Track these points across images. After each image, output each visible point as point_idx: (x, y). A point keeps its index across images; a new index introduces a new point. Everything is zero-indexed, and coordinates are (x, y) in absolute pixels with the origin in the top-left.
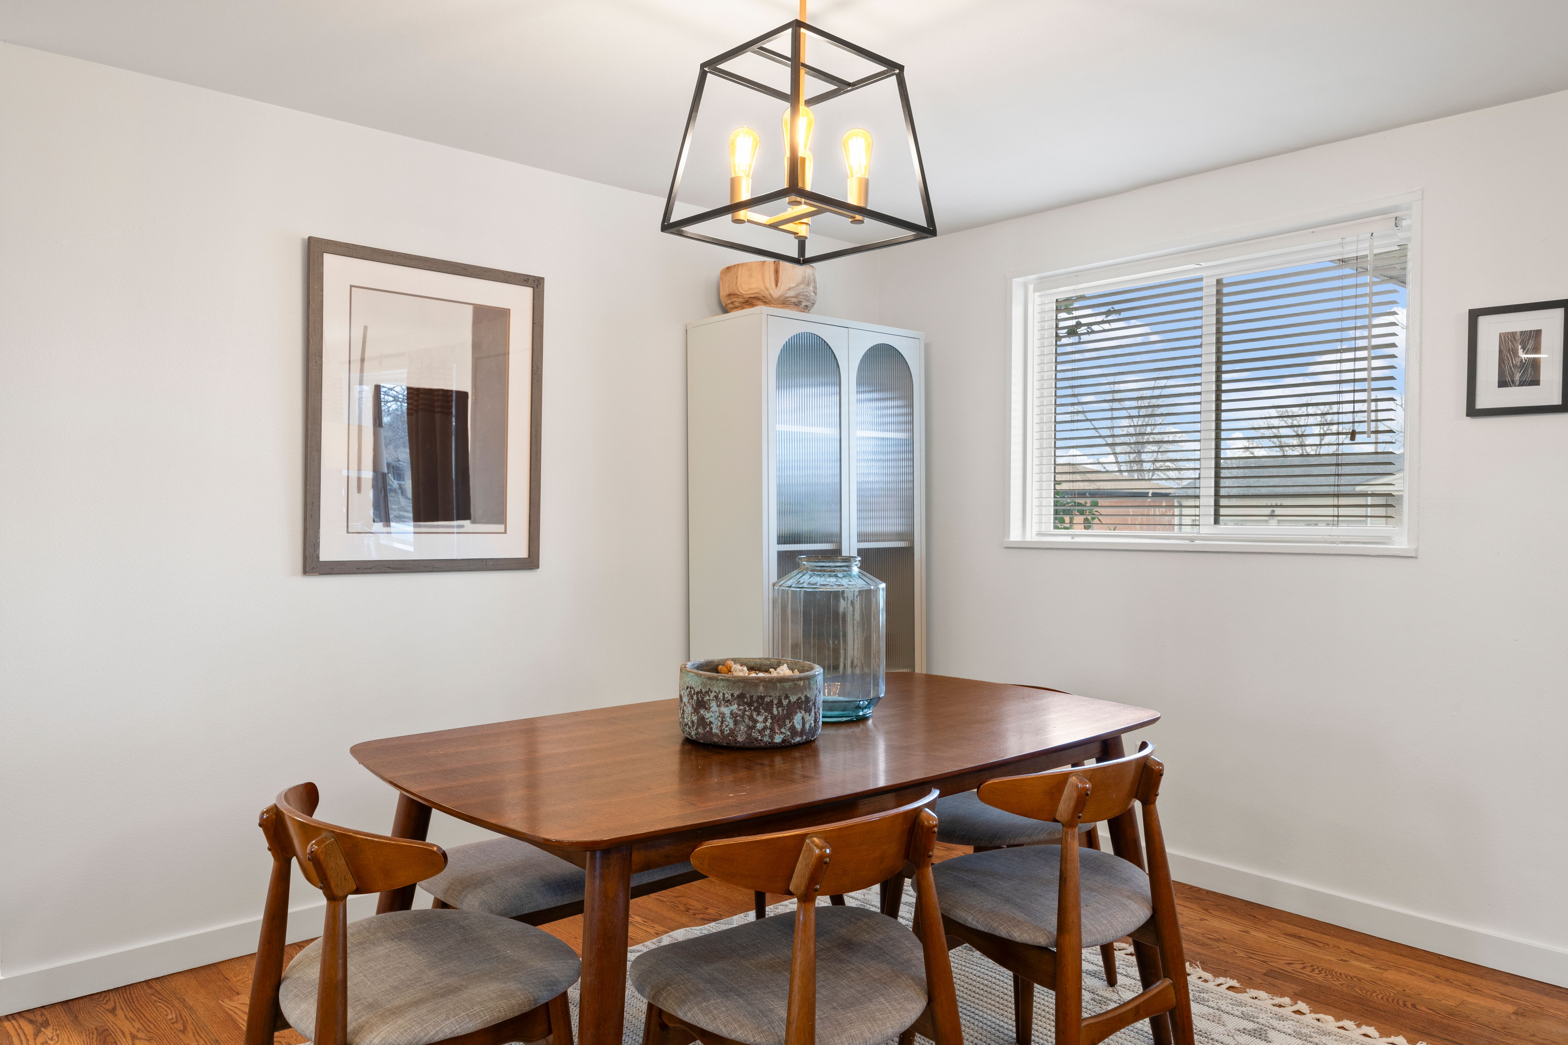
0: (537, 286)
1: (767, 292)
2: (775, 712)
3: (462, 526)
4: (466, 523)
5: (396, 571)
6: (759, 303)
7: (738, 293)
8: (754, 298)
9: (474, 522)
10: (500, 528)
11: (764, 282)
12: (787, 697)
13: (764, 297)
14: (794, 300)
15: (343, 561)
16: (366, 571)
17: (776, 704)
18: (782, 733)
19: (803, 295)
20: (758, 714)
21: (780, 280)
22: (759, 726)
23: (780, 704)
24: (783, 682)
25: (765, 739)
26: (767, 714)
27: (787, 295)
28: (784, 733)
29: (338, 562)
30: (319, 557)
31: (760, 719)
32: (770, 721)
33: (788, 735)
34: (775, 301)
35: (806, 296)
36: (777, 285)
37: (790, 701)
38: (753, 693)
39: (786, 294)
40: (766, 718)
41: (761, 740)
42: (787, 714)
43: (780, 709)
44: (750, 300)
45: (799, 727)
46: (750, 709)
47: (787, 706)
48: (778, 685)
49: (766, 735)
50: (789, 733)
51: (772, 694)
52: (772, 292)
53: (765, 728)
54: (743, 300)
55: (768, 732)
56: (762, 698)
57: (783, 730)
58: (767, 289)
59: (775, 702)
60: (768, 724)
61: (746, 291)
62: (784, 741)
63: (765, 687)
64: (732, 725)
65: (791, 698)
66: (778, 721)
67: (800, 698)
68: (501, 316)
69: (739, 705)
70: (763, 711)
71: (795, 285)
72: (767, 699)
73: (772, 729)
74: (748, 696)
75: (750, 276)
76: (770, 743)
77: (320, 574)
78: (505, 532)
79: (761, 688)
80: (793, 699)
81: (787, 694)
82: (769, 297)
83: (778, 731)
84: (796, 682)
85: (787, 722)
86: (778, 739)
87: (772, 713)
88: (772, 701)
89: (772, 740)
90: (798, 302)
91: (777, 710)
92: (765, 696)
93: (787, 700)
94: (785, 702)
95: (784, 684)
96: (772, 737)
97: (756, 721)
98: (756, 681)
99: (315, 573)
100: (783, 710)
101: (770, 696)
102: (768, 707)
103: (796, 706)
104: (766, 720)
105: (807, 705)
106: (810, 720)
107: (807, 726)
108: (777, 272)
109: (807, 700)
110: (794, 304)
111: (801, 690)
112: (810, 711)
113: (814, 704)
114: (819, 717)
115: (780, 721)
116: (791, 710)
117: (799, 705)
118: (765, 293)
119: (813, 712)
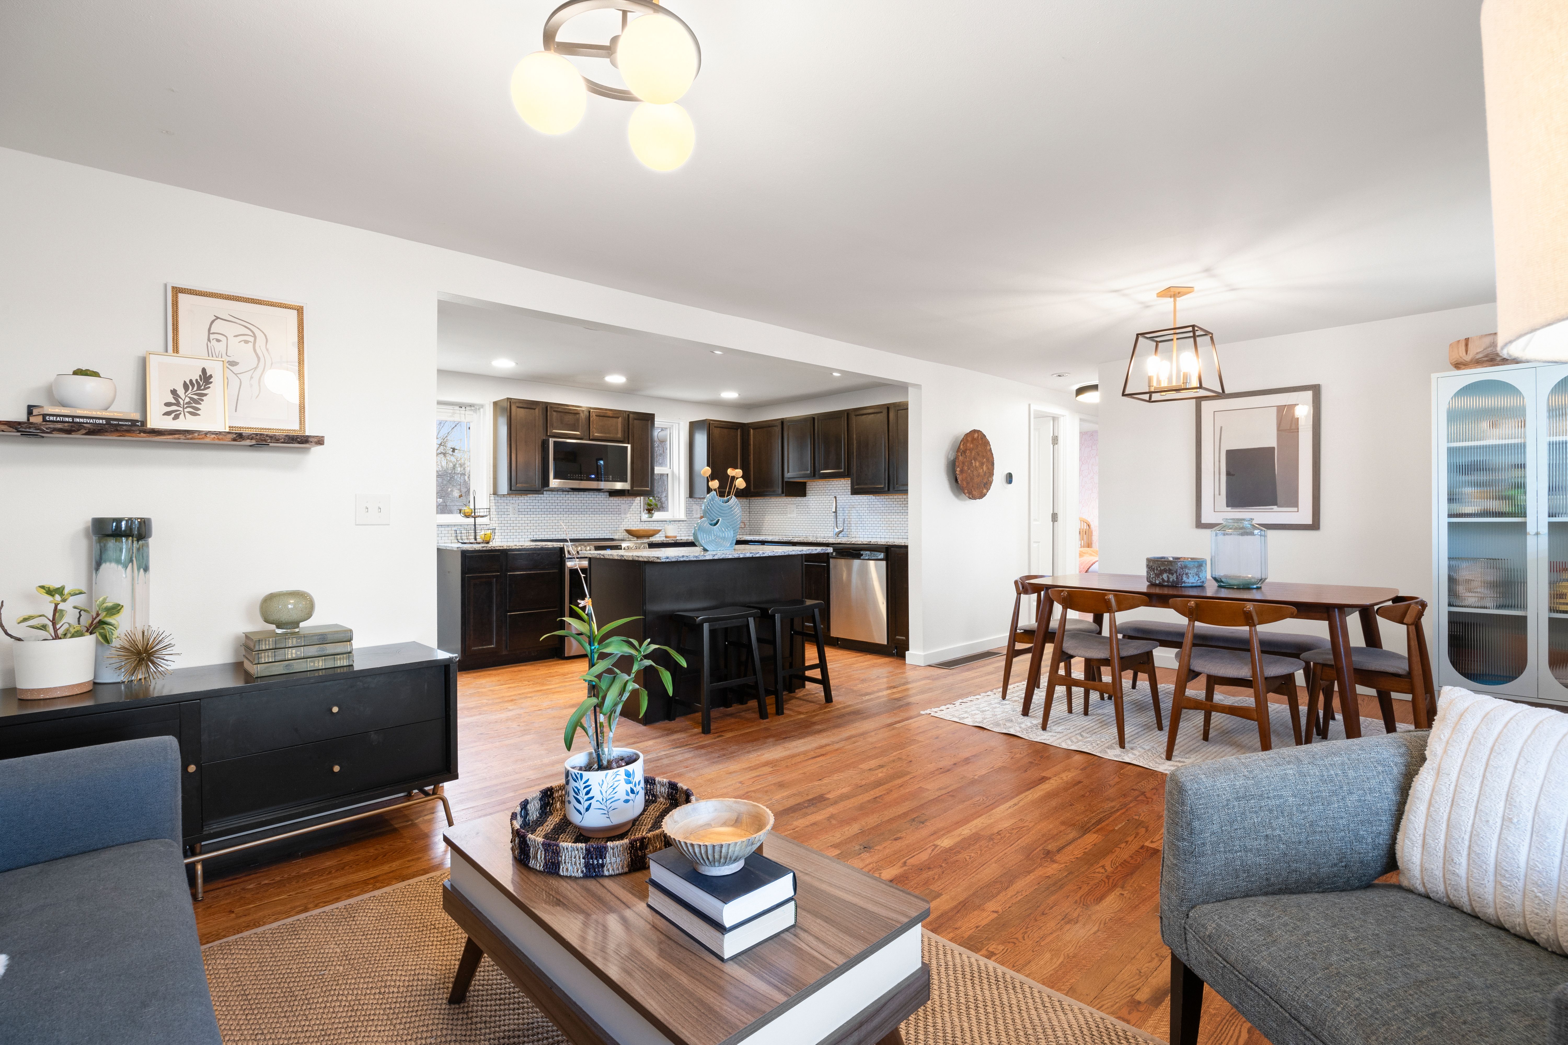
0: (1315, 389)
3: (1273, 509)
4: (1275, 507)
6: (1461, 366)
7: (1451, 362)
8: (1457, 363)
9: (1278, 507)
10: (1296, 509)
15: (1211, 523)
28: (1159, 580)
29: (1209, 523)
30: (1201, 521)
34: (1470, 363)
37: (1161, 569)
42: (1160, 573)
46: (1152, 570)
47: (1159, 570)
49: (1153, 580)
50: (1161, 580)
51: (1158, 567)
52: (1465, 359)
54: (1454, 366)
58: (1462, 358)
62: (1160, 583)
63: (1157, 564)
67: (1166, 568)
68: (1293, 407)
69: (1150, 569)
70: (1156, 571)
71: (1479, 351)
73: (1155, 578)
74: (1151, 566)
75: (1455, 351)
77: (1202, 528)
78: (1298, 512)
79: (1155, 564)
81: (1163, 567)
82: (1465, 362)
84: (1163, 562)
85: (1160, 576)
92: (1156, 567)
95: (1161, 564)
96: (1155, 581)
97: (1154, 574)
98: (1153, 562)
99: (1200, 527)
105: (1170, 572)
106: (1173, 578)
107: (1171, 580)
108: (1467, 345)
109: (1170, 570)
110: (1488, 361)
111: (1166, 565)
112: (1172, 574)
113: (1176, 572)
114: (1185, 579)
115: (1157, 575)
116: (1162, 572)
117: (1165, 571)
118: (1462, 360)
119: (1175, 575)
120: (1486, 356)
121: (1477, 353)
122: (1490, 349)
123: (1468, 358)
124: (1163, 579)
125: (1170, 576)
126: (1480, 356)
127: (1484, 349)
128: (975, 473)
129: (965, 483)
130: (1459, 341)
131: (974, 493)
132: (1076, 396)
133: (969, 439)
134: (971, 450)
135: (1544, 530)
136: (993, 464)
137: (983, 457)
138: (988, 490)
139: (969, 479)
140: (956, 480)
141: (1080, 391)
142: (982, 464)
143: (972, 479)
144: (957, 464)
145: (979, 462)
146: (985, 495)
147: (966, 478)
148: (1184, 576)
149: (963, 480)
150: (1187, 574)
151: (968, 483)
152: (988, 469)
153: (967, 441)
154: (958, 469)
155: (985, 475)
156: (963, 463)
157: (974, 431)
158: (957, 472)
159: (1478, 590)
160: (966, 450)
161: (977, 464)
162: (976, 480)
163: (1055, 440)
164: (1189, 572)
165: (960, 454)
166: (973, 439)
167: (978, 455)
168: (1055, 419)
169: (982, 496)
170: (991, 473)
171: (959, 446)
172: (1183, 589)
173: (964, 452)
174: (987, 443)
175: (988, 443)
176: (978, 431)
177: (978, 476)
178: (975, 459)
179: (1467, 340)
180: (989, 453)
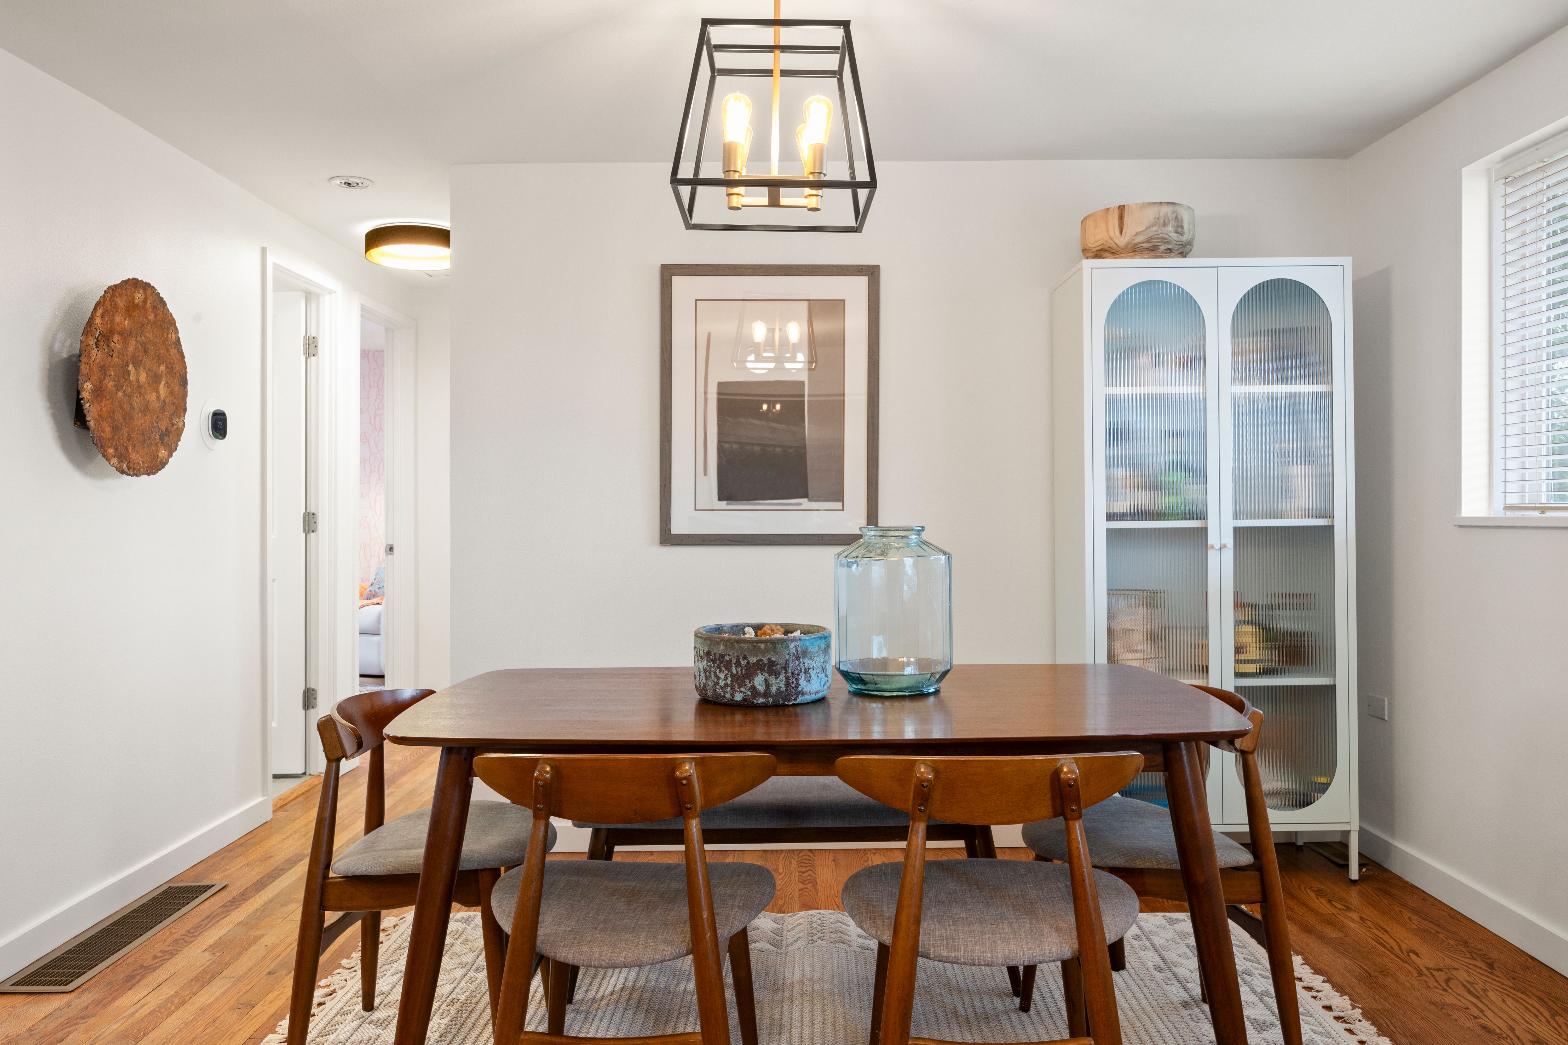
0: (872, 274)
1: (1111, 241)
2: (734, 671)
3: (800, 504)
4: (804, 501)
5: (736, 543)
6: (1108, 255)
7: (1088, 248)
8: (1101, 250)
9: (810, 500)
10: (838, 505)
11: (1107, 231)
12: (745, 658)
13: (1110, 247)
14: (1146, 245)
15: (690, 535)
16: (711, 543)
17: (735, 664)
18: (741, 692)
19: (1158, 238)
20: (720, 672)
21: (1125, 227)
22: (722, 683)
23: (738, 664)
24: (741, 643)
25: (727, 696)
26: (727, 672)
27: (1136, 241)
28: (744, 693)
29: (686, 535)
30: (670, 531)
31: (722, 676)
32: (729, 679)
33: (749, 695)
34: (1123, 249)
35: (1162, 238)
36: (1121, 232)
37: (748, 662)
38: (716, 651)
39: (1133, 240)
40: (726, 675)
41: (724, 696)
42: (746, 674)
43: (739, 669)
44: (1098, 253)
45: (761, 689)
46: (714, 666)
47: (745, 666)
48: (736, 645)
49: (727, 692)
50: (749, 693)
51: (731, 653)
52: (1117, 242)
53: (726, 685)
54: (1093, 254)
55: (729, 689)
56: (723, 656)
57: (743, 689)
58: (1111, 239)
59: (734, 661)
60: (729, 682)
61: (1092, 244)
62: (744, 700)
63: (725, 646)
64: (704, 681)
65: (750, 659)
66: (737, 680)
67: (761, 660)
68: (836, 307)
69: (707, 662)
70: (724, 669)
71: (1144, 228)
72: (727, 658)
73: (733, 688)
74: (713, 653)
75: (1095, 227)
76: (732, 700)
77: (672, 545)
78: (843, 510)
79: (722, 646)
80: (753, 660)
81: (745, 655)
82: (1115, 246)
83: (738, 690)
84: (755, 644)
85: (747, 682)
86: (738, 697)
87: (731, 672)
88: (731, 660)
89: (733, 697)
90: (1153, 247)
91: (736, 669)
92: (724, 655)
93: (746, 661)
94: (744, 663)
95: (742, 645)
96: (732, 694)
97: (718, 678)
98: (718, 640)
99: (667, 543)
100: (742, 670)
101: (729, 655)
102: (728, 666)
103: (756, 668)
104: (726, 678)
105: (771, 668)
106: (778, 684)
107: (774, 689)
108: (1121, 218)
109: (772, 663)
110: (1148, 249)
111: (763, 652)
112: (776, 674)
113: (785, 668)
114: (803, 683)
115: (739, 680)
116: (751, 671)
117: (759, 667)
118: (1111, 244)
119: (782, 676)
120: (1148, 241)
121: (1137, 234)
122: (1154, 229)
123: (1122, 241)
124: (753, 689)
125: (772, 679)
126: (1140, 239)
127: (1147, 228)
128: (136, 401)
129: (108, 429)
130: (1108, 209)
131: (134, 456)
132: (367, 249)
133: (121, 303)
134: (126, 335)
135: (1229, 540)
136: (184, 382)
137: (159, 359)
138: (171, 451)
139: (118, 416)
140: (80, 417)
141: (376, 238)
142: (155, 379)
143: (128, 417)
144: (84, 369)
145: (149, 371)
146: (163, 464)
147: (112, 412)
148: (802, 675)
149: (100, 418)
150: (806, 671)
151: (115, 429)
152: (172, 393)
153: (115, 307)
154: (88, 386)
155: (163, 409)
156: (103, 369)
157: (134, 284)
158: (85, 395)
159: (1140, 647)
160: (112, 332)
161: (143, 377)
162: (140, 421)
163: (311, 346)
164: (813, 664)
165: (92, 342)
166: (131, 308)
167: (146, 351)
168: (310, 296)
169: (155, 466)
170: (180, 408)
171: (91, 319)
172: (799, 710)
173: (106, 338)
174: (167, 323)
175: (172, 322)
176: (147, 286)
177: (146, 410)
178: (137, 364)
179: (1122, 208)
180: (173, 351)
